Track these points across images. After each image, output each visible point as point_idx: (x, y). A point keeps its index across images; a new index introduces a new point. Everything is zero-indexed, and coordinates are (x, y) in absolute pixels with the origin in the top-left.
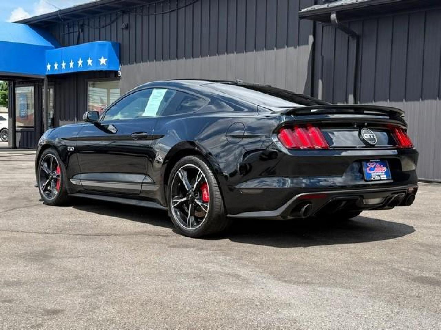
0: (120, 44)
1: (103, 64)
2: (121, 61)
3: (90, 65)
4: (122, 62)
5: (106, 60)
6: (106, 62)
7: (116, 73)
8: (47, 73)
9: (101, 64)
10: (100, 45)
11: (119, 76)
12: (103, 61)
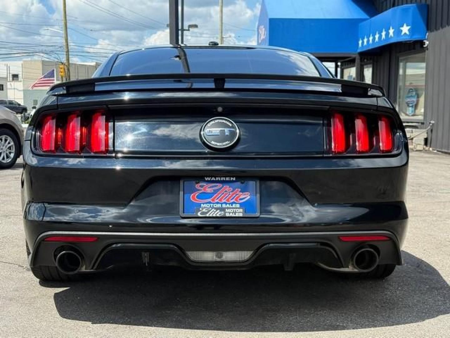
0: (428, 6)
1: (405, 34)
2: (429, 27)
3: (391, 36)
4: (429, 29)
5: (409, 27)
6: (409, 30)
7: (421, 43)
8: (359, 51)
9: (403, 33)
10: (403, 10)
11: (424, 46)
12: (405, 29)
